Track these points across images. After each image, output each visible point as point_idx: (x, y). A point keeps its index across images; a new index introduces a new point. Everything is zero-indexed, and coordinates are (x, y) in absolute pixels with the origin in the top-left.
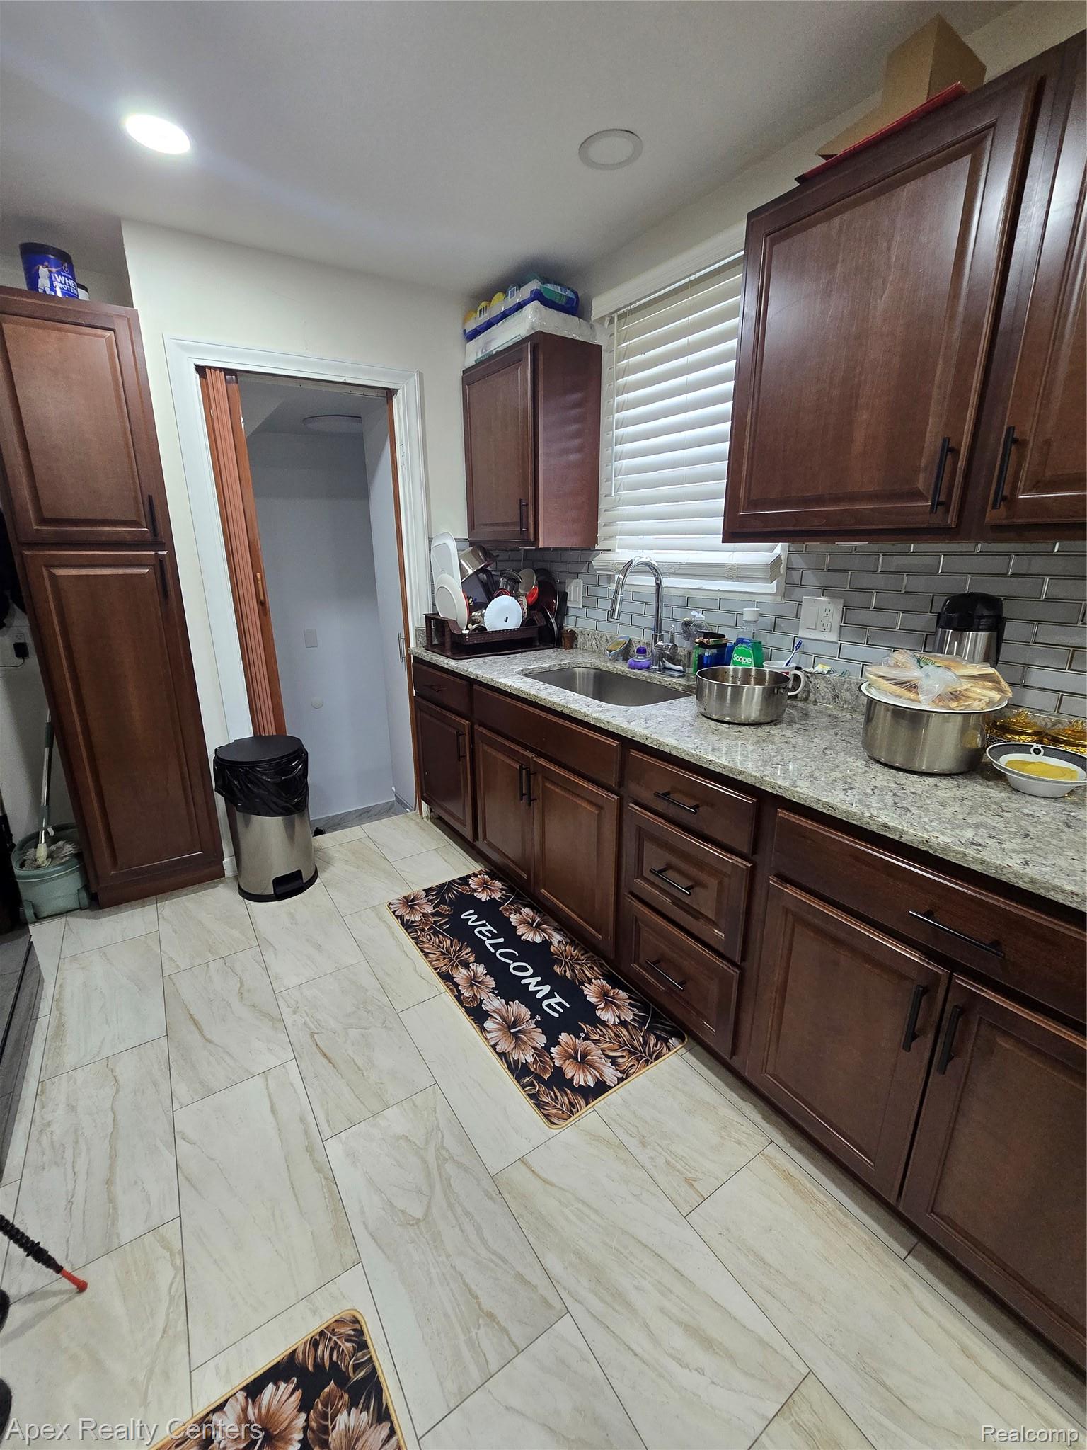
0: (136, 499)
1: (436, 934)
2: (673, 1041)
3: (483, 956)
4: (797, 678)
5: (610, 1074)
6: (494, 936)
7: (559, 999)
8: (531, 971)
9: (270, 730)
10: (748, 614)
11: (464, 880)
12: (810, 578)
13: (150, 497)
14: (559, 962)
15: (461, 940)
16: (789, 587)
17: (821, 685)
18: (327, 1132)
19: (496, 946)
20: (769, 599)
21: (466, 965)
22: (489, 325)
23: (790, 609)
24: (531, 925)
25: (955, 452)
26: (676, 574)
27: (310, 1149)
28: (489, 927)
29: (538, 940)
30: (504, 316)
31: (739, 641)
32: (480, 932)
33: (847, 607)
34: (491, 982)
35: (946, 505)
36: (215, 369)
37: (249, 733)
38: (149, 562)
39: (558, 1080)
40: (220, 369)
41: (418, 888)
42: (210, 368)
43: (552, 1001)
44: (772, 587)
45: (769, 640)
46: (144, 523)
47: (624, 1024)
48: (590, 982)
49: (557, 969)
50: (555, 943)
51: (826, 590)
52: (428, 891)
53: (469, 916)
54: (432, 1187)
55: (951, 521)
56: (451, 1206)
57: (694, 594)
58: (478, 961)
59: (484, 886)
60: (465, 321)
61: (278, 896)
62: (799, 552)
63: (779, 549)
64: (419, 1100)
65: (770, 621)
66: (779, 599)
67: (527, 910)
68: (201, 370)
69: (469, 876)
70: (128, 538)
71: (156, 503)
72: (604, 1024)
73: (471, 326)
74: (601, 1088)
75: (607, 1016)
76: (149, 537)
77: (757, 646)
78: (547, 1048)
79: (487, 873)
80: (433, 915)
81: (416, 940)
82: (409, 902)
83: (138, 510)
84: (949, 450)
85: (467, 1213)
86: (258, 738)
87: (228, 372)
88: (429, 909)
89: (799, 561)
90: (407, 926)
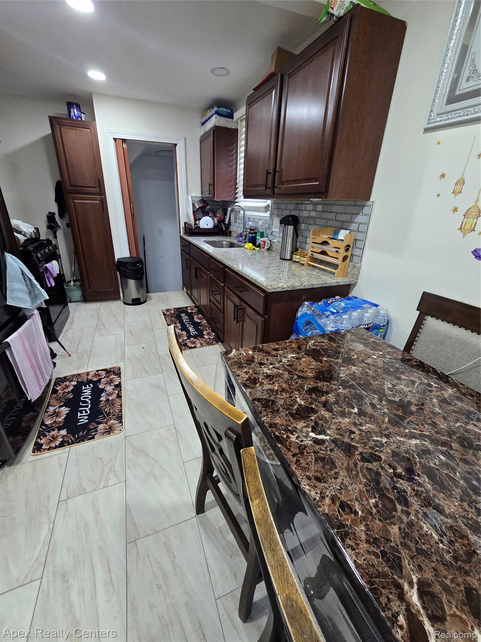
0: (95, 180)
1: (171, 317)
2: (220, 343)
3: (181, 322)
5: (199, 345)
6: (187, 319)
7: (196, 332)
8: (192, 327)
9: (135, 255)
10: (260, 223)
11: (187, 307)
12: (275, 212)
13: (99, 180)
14: (201, 326)
15: (177, 319)
16: (272, 214)
17: (274, 245)
18: (126, 344)
19: (186, 321)
20: (268, 218)
21: (175, 324)
22: (206, 121)
23: (271, 222)
24: (199, 318)
25: (270, 173)
27: (121, 347)
28: (187, 317)
29: (199, 321)
30: (209, 118)
32: (184, 318)
33: (281, 221)
34: (180, 327)
36: (119, 139)
37: (128, 255)
38: (99, 199)
39: (185, 345)
40: (120, 139)
41: (173, 308)
42: (117, 139)
43: (193, 333)
44: (268, 214)
46: (97, 187)
47: (209, 339)
48: (207, 330)
49: (200, 327)
50: (203, 323)
51: (277, 216)
52: (174, 308)
53: (183, 315)
54: (145, 355)
55: (271, 193)
56: (147, 358)
57: (255, 217)
58: (179, 323)
59: (191, 309)
60: (202, 118)
61: (133, 304)
62: (273, 202)
63: (269, 202)
64: (149, 343)
66: (270, 218)
67: (201, 316)
68: (115, 139)
69: (189, 307)
70: (93, 192)
71: (101, 181)
72: (204, 338)
73: (203, 121)
74: (195, 347)
75: (206, 337)
76: (99, 192)
78: (186, 340)
79: (194, 306)
80: (173, 313)
81: (165, 318)
82: (168, 310)
83: (96, 183)
84: (268, 173)
85: (150, 359)
86: (131, 257)
87: (122, 139)
88: (173, 312)
89: (273, 205)
90: (164, 314)
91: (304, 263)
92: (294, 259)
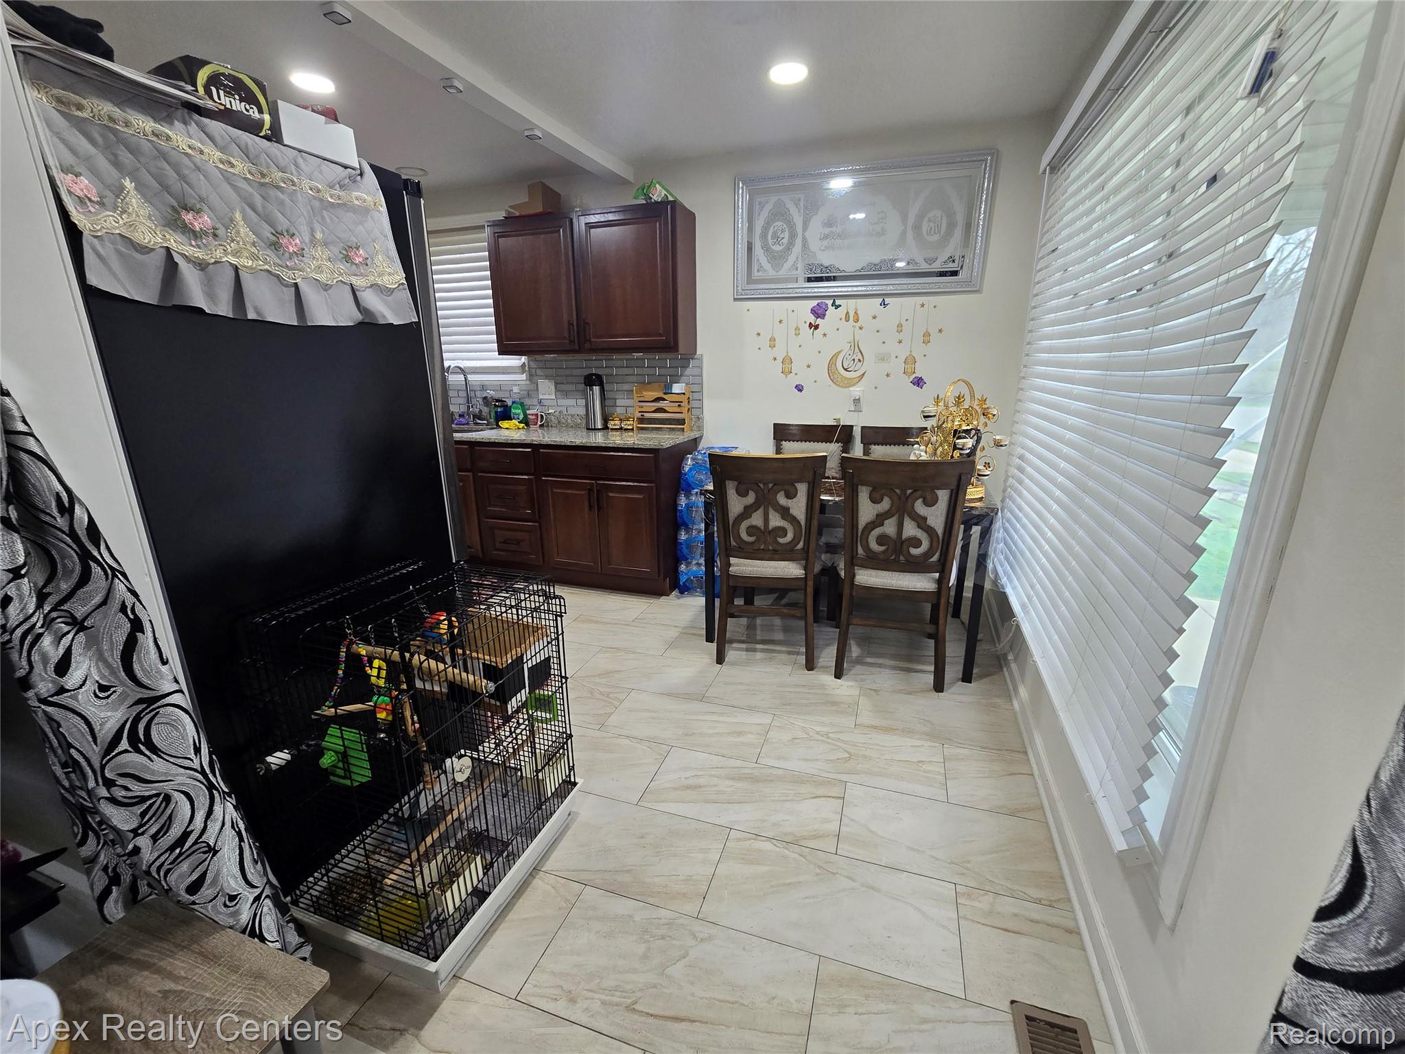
4: (542, 416)
10: (516, 390)
12: (539, 372)
16: (531, 377)
17: (553, 418)
20: (524, 382)
23: (533, 387)
25: (573, 324)
26: (474, 373)
31: (513, 402)
33: (556, 384)
35: (574, 342)
44: (524, 377)
45: (527, 402)
51: (547, 377)
55: (577, 347)
57: (486, 383)
62: (532, 360)
63: (524, 359)
65: (526, 393)
66: (528, 382)
77: (522, 404)
84: (570, 324)
89: (532, 364)
91: (630, 427)
92: (610, 426)
